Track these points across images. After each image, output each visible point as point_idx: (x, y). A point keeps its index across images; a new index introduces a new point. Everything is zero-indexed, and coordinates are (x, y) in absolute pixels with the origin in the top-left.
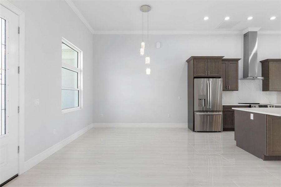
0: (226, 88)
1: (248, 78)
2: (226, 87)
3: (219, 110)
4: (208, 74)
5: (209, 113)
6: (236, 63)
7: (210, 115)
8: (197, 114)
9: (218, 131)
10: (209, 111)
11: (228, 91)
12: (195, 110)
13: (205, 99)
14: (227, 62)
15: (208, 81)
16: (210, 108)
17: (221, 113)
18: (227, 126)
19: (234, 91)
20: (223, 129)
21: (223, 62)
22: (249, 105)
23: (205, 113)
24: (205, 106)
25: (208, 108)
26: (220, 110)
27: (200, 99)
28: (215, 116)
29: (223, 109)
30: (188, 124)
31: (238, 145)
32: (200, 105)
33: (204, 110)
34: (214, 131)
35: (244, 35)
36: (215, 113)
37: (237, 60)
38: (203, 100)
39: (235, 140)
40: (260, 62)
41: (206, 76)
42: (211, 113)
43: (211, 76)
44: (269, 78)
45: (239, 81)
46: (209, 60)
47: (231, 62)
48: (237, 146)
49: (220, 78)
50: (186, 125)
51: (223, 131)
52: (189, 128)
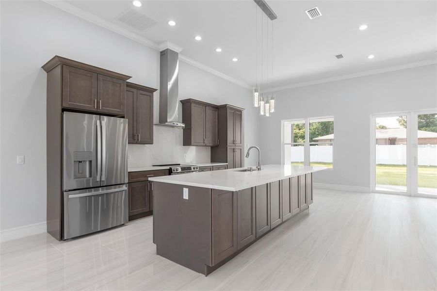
0: (134, 139)
1: (166, 123)
2: (134, 136)
3: (121, 181)
4: (98, 107)
5: (101, 191)
6: (150, 96)
7: (102, 195)
8: (70, 196)
9: (119, 224)
10: (100, 187)
11: (136, 143)
12: (65, 188)
13: (90, 162)
14: (135, 90)
15: (98, 122)
16: (103, 179)
17: (125, 188)
18: (135, 212)
19: (146, 145)
20: (129, 217)
21: (129, 89)
22: (168, 168)
23: (93, 193)
24: (90, 176)
25: (98, 179)
26: (123, 183)
27: (80, 162)
28: (112, 194)
29: (129, 180)
30: (48, 223)
31: (160, 252)
32: (79, 175)
33: (91, 186)
34: (110, 227)
35: (161, 52)
36: (113, 190)
37: (152, 91)
38: (88, 163)
39: (154, 242)
40: (181, 101)
41: (95, 110)
42: (105, 191)
43: (104, 111)
44: (191, 126)
45: (154, 127)
46: (100, 77)
47: (142, 92)
48: (158, 253)
49: (123, 117)
50: (41, 227)
51: (130, 220)
52: (50, 232)
